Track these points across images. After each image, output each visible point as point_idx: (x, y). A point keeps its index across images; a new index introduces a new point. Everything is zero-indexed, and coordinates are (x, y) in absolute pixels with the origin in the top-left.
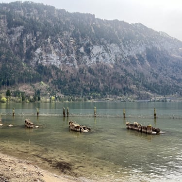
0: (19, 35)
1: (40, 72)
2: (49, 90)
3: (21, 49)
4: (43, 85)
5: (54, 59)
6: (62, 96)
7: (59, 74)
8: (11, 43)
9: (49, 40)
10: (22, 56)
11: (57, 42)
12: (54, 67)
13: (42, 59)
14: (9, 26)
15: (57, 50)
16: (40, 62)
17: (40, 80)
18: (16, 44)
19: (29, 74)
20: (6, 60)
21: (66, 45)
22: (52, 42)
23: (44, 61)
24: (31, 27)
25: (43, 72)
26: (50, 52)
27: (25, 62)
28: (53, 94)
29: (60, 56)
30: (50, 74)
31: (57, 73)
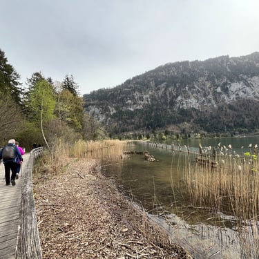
0: (163, 89)
1: (183, 115)
2: (192, 128)
3: (166, 100)
4: (186, 125)
5: (193, 103)
6: (206, 133)
7: (199, 114)
8: (159, 97)
9: (187, 88)
10: (167, 104)
11: (194, 88)
12: (193, 109)
13: (183, 104)
14: (156, 86)
15: (195, 95)
16: (181, 107)
17: (183, 121)
18: (162, 97)
19: (174, 117)
20: (157, 109)
21: (202, 88)
22: (190, 89)
23: (185, 105)
24: (172, 81)
25: (185, 114)
26: (188, 97)
27: (170, 108)
28: (197, 132)
29: (198, 99)
30: (191, 115)
31: (197, 114)
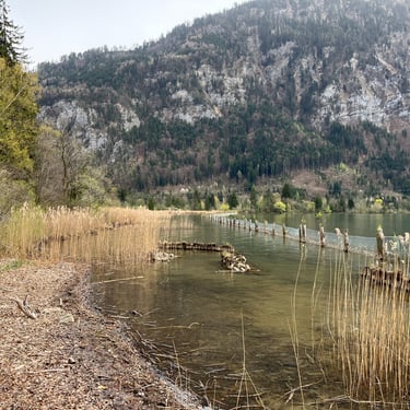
0: (285, 62)
1: (337, 142)
2: (361, 182)
3: (291, 94)
4: (345, 173)
5: (367, 108)
6: (398, 196)
7: (384, 141)
8: (269, 85)
9: (354, 62)
10: (291, 108)
11: (375, 62)
12: (368, 126)
13: (338, 110)
14: (264, 49)
15: (375, 83)
16: (333, 118)
17: (337, 161)
18: (279, 85)
19: (311, 148)
20: (262, 121)
21: (396, 66)
22: (361, 66)
23: (344, 114)
24: (311, 39)
25: (343, 140)
26: (355, 90)
27: (301, 121)
28: (372, 192)
29: (382, 96)
30: (359, 143)
31: (377, 141)
